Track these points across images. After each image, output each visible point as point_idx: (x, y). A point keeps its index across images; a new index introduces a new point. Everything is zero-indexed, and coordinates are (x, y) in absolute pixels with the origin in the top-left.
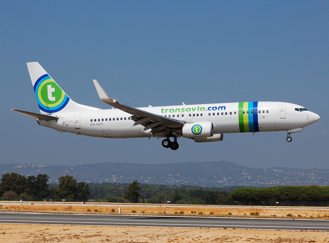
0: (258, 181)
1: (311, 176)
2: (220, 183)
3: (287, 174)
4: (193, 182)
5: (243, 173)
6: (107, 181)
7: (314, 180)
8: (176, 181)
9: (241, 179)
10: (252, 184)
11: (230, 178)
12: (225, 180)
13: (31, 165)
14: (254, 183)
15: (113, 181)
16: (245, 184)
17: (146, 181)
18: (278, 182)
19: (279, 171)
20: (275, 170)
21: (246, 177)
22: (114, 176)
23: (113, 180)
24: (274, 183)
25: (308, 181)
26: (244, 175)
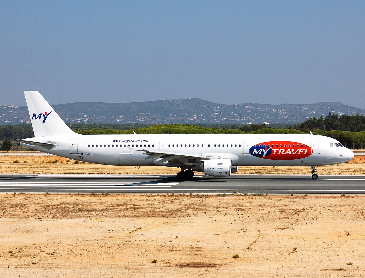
0: (229, 117)
1: (282, 111)
2: (191, 120)
3: (258, 110)
4: (165, 120)
5: (214, 110)
6: (79, 120)
7: (284, 116)
8: (148, 119)
9: (212, 116)
10: (222, 120)
11: (201, 115)
12: (196, 117)
13: (3, 106)
14: (225, 120)
15: (85, 121)
16: (216, 121)
17: (117, 120)
18: (248, 118)
19: (249, 107)
20: (246, 107)
21: (217, 113)
22: (85, 115)
23: (85, 119)
24: (245, 119)
25: (278, 116)
26: (215, 112)
